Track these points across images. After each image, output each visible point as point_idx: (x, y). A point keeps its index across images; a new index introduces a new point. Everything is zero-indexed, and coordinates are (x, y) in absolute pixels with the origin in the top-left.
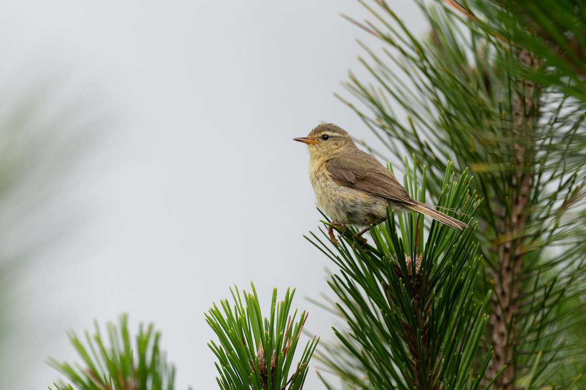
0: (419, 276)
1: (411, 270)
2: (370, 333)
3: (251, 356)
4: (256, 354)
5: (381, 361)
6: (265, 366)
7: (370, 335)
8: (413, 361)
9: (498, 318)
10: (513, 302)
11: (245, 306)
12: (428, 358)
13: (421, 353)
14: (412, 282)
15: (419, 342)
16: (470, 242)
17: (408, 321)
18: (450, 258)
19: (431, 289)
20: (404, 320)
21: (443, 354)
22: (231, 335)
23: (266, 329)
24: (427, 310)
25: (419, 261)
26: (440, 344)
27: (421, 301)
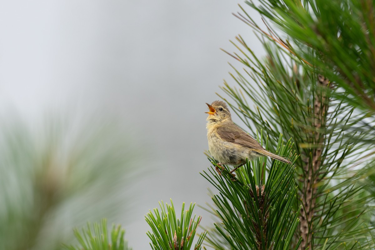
0: (263, 197)
1: (259, 193)
2: (235, 227)
3: (170, 240)
4: (173, 239)
5: (240, 243)
6: (177, 245)
7: (235, 228)
8: (258, 243)
9: (303, 218)
10: (311, 210)
11: (167, 213)
12: (266, 241)
13: (262, 239)
14: (259, 200)
15: (262, 233)
16: (291, 179)
17: (256, 221)
18: (280, 187)
19: (269, 204)
20: (253, 220)
21: (275, 240)
22: (160, 228)
23: (178, 226)
24: (266, 216)
25: (263, 189)
26: (273, 234)
27: (263, 211)
